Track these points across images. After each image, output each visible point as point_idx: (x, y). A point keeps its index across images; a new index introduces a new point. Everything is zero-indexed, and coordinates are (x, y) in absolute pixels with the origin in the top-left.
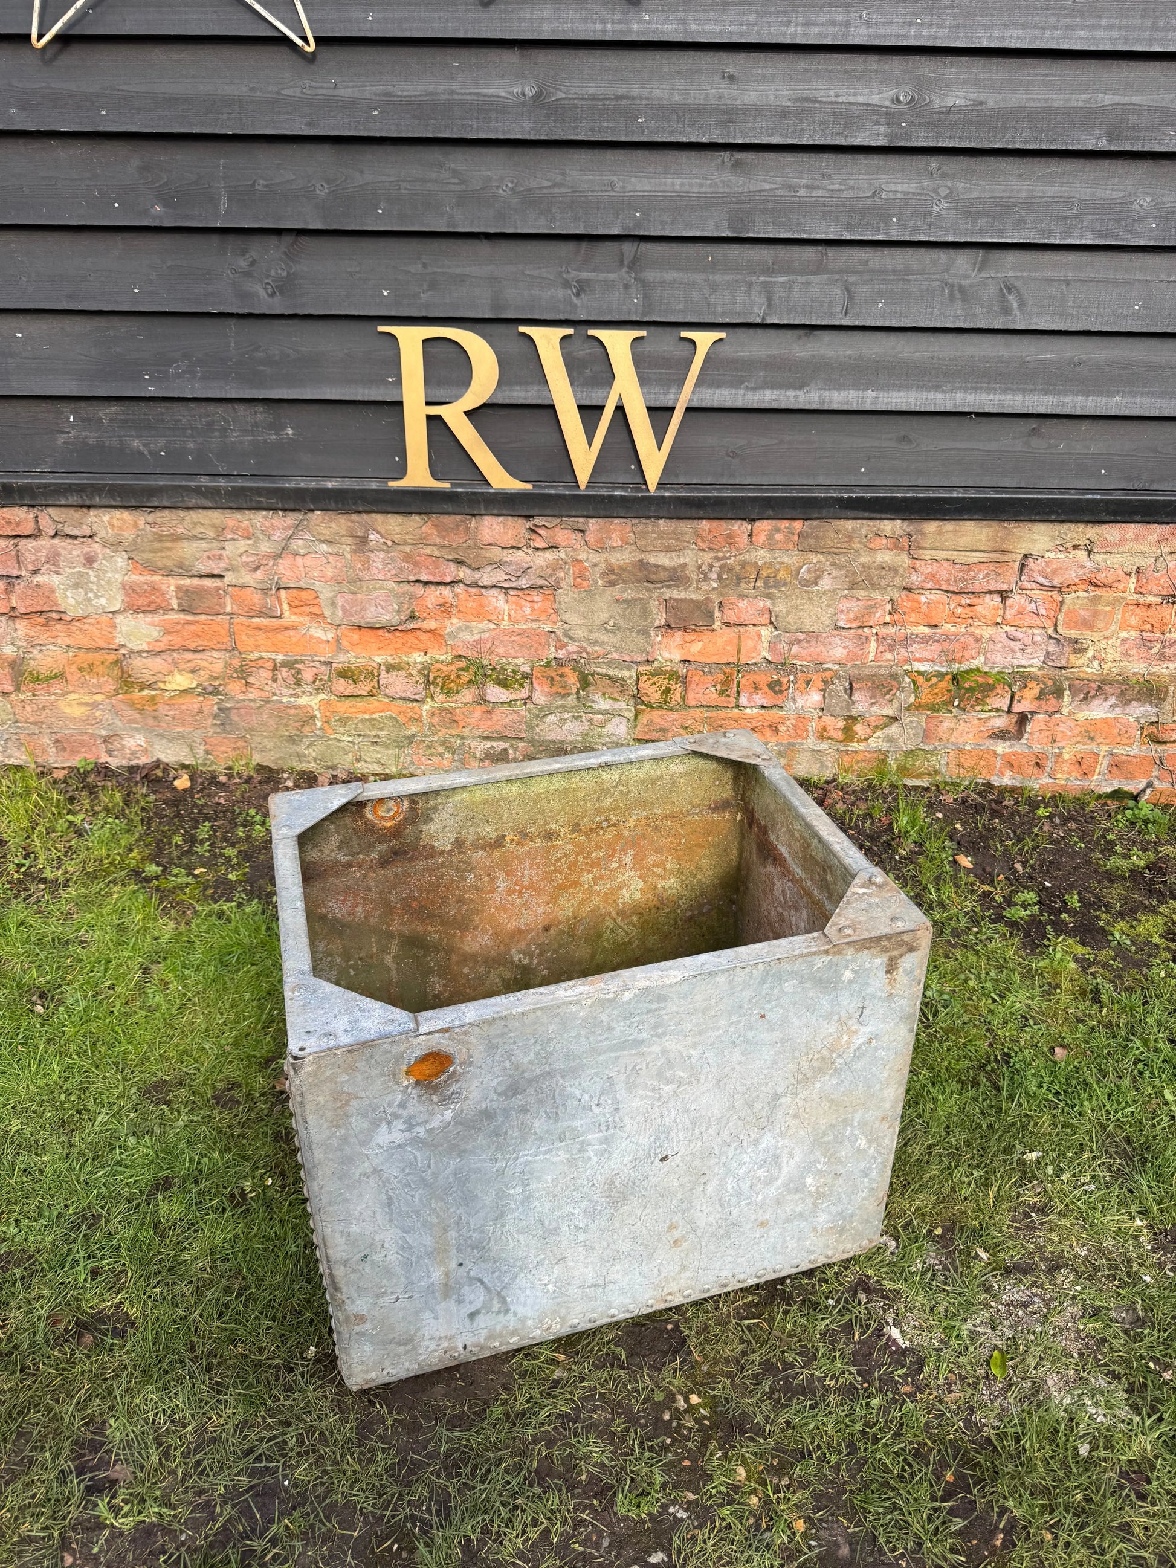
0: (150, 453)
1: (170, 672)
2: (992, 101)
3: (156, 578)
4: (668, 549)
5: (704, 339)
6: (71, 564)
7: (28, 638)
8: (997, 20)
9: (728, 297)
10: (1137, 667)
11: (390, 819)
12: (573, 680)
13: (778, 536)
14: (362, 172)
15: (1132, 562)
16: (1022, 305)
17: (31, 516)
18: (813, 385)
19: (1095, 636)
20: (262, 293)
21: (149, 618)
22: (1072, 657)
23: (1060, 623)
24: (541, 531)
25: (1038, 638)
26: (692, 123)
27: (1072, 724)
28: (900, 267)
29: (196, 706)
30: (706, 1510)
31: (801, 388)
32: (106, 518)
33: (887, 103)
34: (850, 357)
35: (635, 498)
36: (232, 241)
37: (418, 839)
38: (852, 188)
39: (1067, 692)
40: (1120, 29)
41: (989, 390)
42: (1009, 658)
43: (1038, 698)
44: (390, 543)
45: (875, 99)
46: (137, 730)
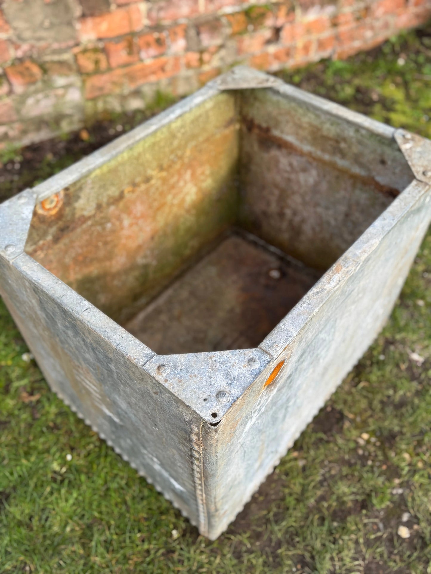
11: (55, 207)
12: (36, 70)
30: (408, 482)
37: (73, 214)
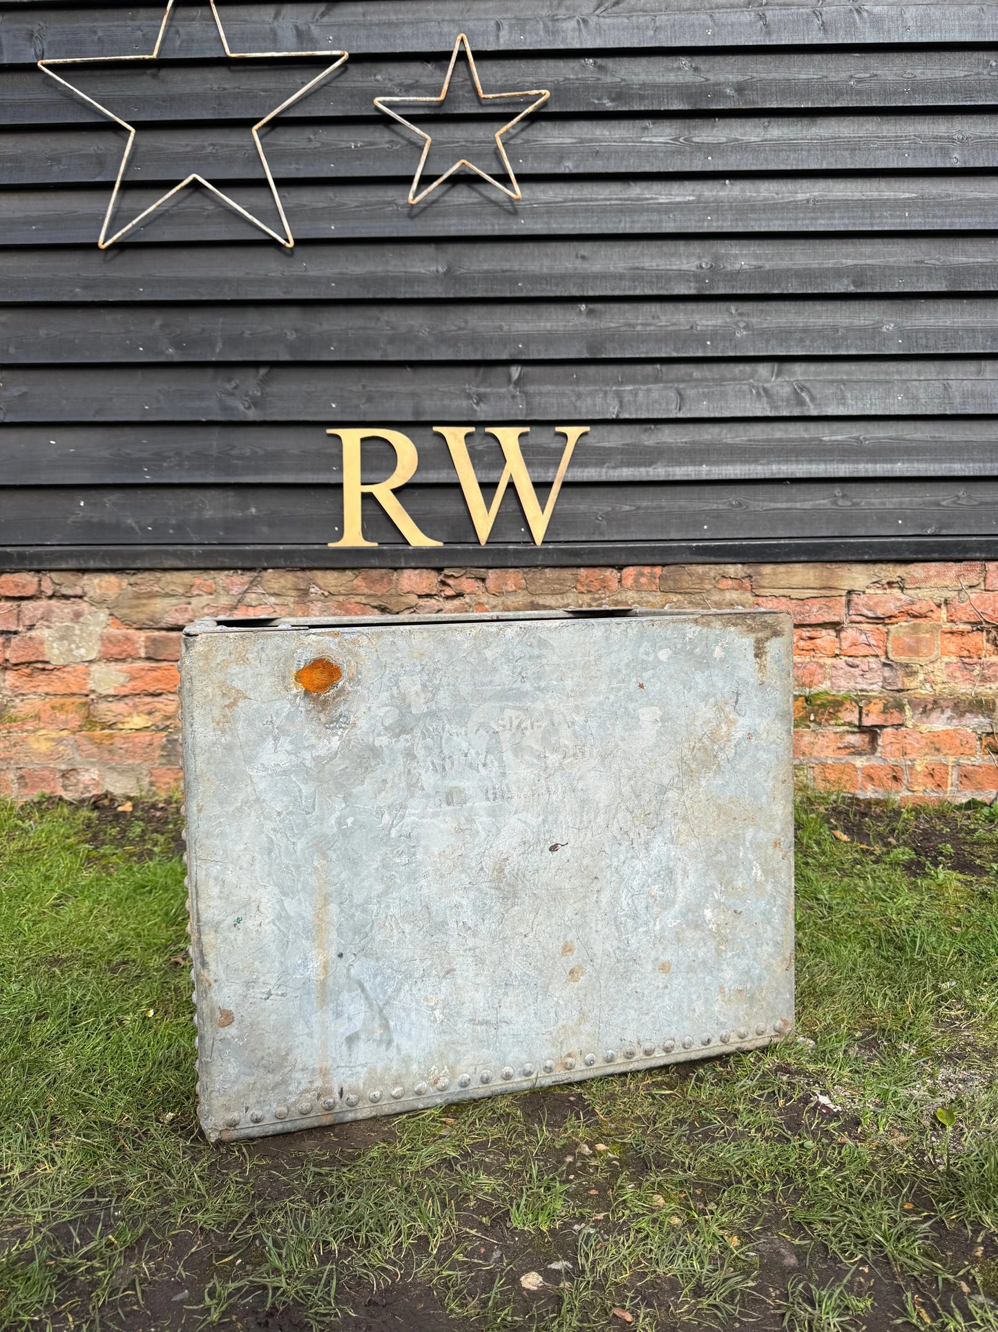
0: (141, 528)
1: (130, 715)
2: (768, 266)
3: (131, 631)
4: (554, 593)
5: (573, 432)
6: (62, 619)
7: (14, 687)
8: (762, 216)
9: (589, 401)
10: (964, 688)
13: (643, 580)
14: (321, 324)
15: (940, 595)
16: (813, 399)
17: (36, 579)
18: (659, 464)
19: (922, 661)
20: (241, 407)
21: (120, 666)
22: (906, 680)
23: (890, 650)
24: (450, 582)
25: (874, 666)
26: (557, 284)
27: (918, 736)
28: (717, 377)
29: (148, 739)
31: (650, 465)
32: (96, 581)
33: (694, 269)
34: (686, 443)
35: (525, 551)
36: (223, 373)
38: (674, 324)
39: (907, 707)
40: (849, 218)
41: (797, 462)
42: (852, 683)
43: (884, 712)
44: (326, 593)
45: (685, 267)
46: (93, 764)
